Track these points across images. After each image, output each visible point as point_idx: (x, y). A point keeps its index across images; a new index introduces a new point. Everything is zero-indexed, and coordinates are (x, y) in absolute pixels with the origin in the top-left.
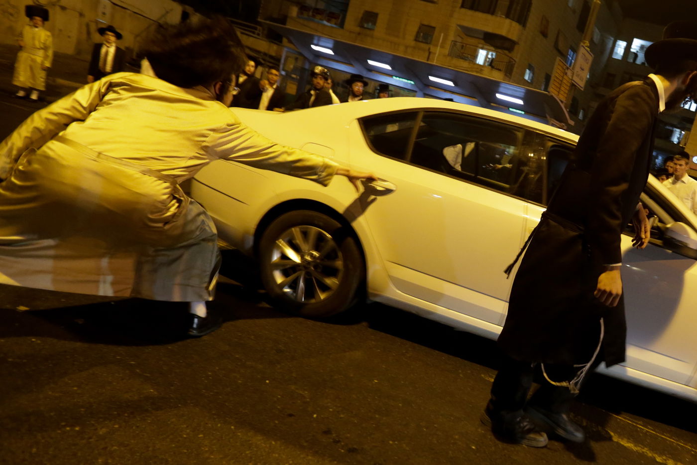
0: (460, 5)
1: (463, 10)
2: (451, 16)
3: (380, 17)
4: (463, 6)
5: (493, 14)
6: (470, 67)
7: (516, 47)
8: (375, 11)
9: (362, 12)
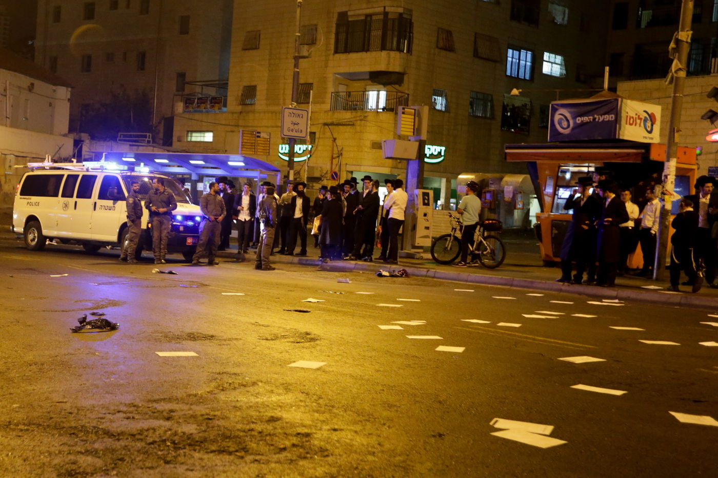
0: (333, 52)
1: (337, 56)
2: (326, 66)
3: (258, 88)
4: (336, 52)
5: (367, 50)
6: (353, 116)
7: (406, 78)
8: (253, 84)
9: (241, 88)
